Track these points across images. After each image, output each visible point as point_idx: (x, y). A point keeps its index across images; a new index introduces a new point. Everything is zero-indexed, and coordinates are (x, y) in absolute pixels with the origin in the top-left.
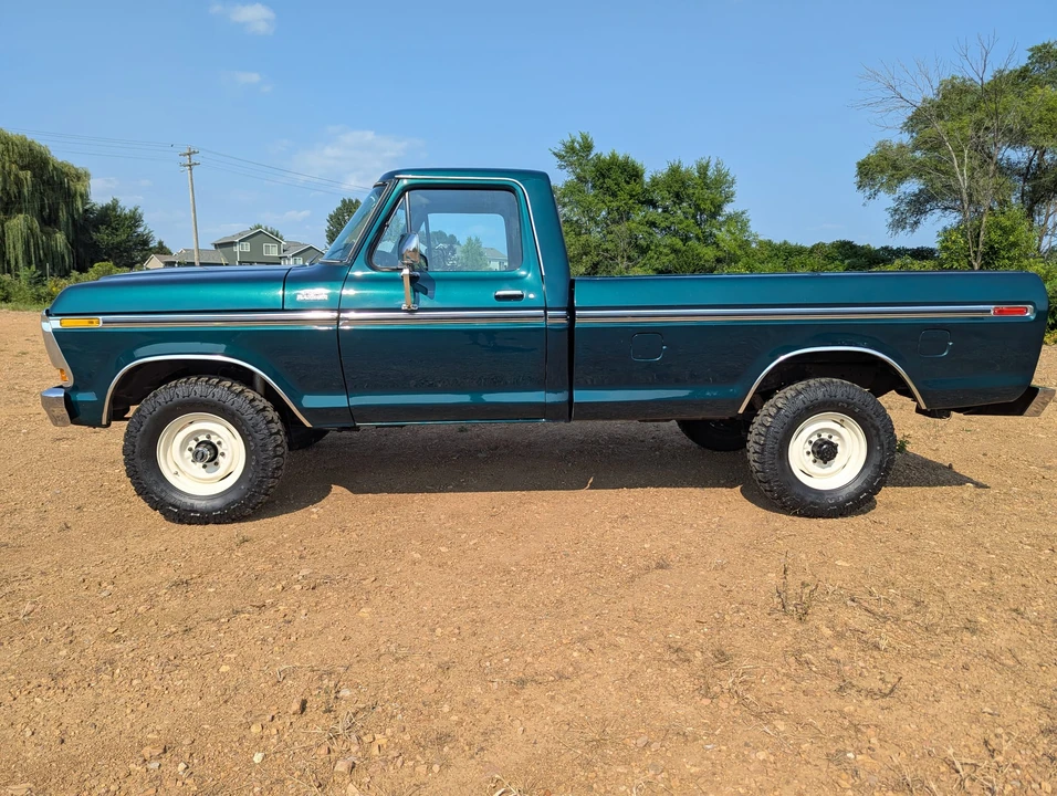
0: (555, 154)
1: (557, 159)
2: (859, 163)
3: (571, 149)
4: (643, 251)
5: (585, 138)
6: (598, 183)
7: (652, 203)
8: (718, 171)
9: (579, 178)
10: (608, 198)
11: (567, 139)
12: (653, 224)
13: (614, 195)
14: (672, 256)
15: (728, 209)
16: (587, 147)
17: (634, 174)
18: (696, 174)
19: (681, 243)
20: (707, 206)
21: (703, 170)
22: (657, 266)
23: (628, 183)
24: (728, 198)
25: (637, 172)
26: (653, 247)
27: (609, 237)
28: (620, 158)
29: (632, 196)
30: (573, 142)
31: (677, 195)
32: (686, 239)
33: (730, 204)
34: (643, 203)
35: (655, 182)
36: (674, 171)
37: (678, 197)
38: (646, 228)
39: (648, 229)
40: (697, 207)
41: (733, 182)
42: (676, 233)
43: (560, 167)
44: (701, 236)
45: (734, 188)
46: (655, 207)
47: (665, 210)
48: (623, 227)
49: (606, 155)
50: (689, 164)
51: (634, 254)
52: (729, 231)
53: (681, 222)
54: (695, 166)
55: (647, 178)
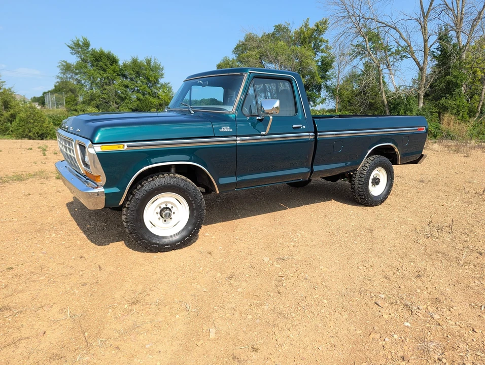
0: (69, 46)
1: (70, 49)
2: (217, 65)
3: (77, 45)
4: (123, 99)
5: (85, 40)
6: (95, 64)
7: (125, 76)
8: (155, 63)
9: (83, 60)
10: (102, 72)
11: (75, 40)
12: (127, 87)
13: (104, 70)
14: (138, 102)
15: (162, 81)
16: (87, 44)
17: (114, 61)
18: (145, 64)
19: (142, 96)
20: (152, 79)
21: (149, 62)
22: (131, 107)
23: (111, 65)
24: (162, 76)
25: (116, 60)
26: (128, 98)
27: (104, 92)
28: (105, 52)
29: (114, 72)
30: (78, 41)
31: (137, 73)
32: (144, 95)
33: (162, 79)
34: (120, 75)
35: (125, 66)
36: (135, 62)
37: (138, 74)
38: (123, 88)
39: (125, 89)
40: (148, 79)
41: (163, 69)
42: (138, 91)
43: (72, 53)
44: (151, 93)
45: (163, 72)
46: (126, 78)
47: (132, 79)
48: (112, 87)
49: (98, 50)
50: (142, 59)
51: (119, 101)
52: (164, 91)
53: (141, 86)
54: (144, 60)
55: (121, 63)
